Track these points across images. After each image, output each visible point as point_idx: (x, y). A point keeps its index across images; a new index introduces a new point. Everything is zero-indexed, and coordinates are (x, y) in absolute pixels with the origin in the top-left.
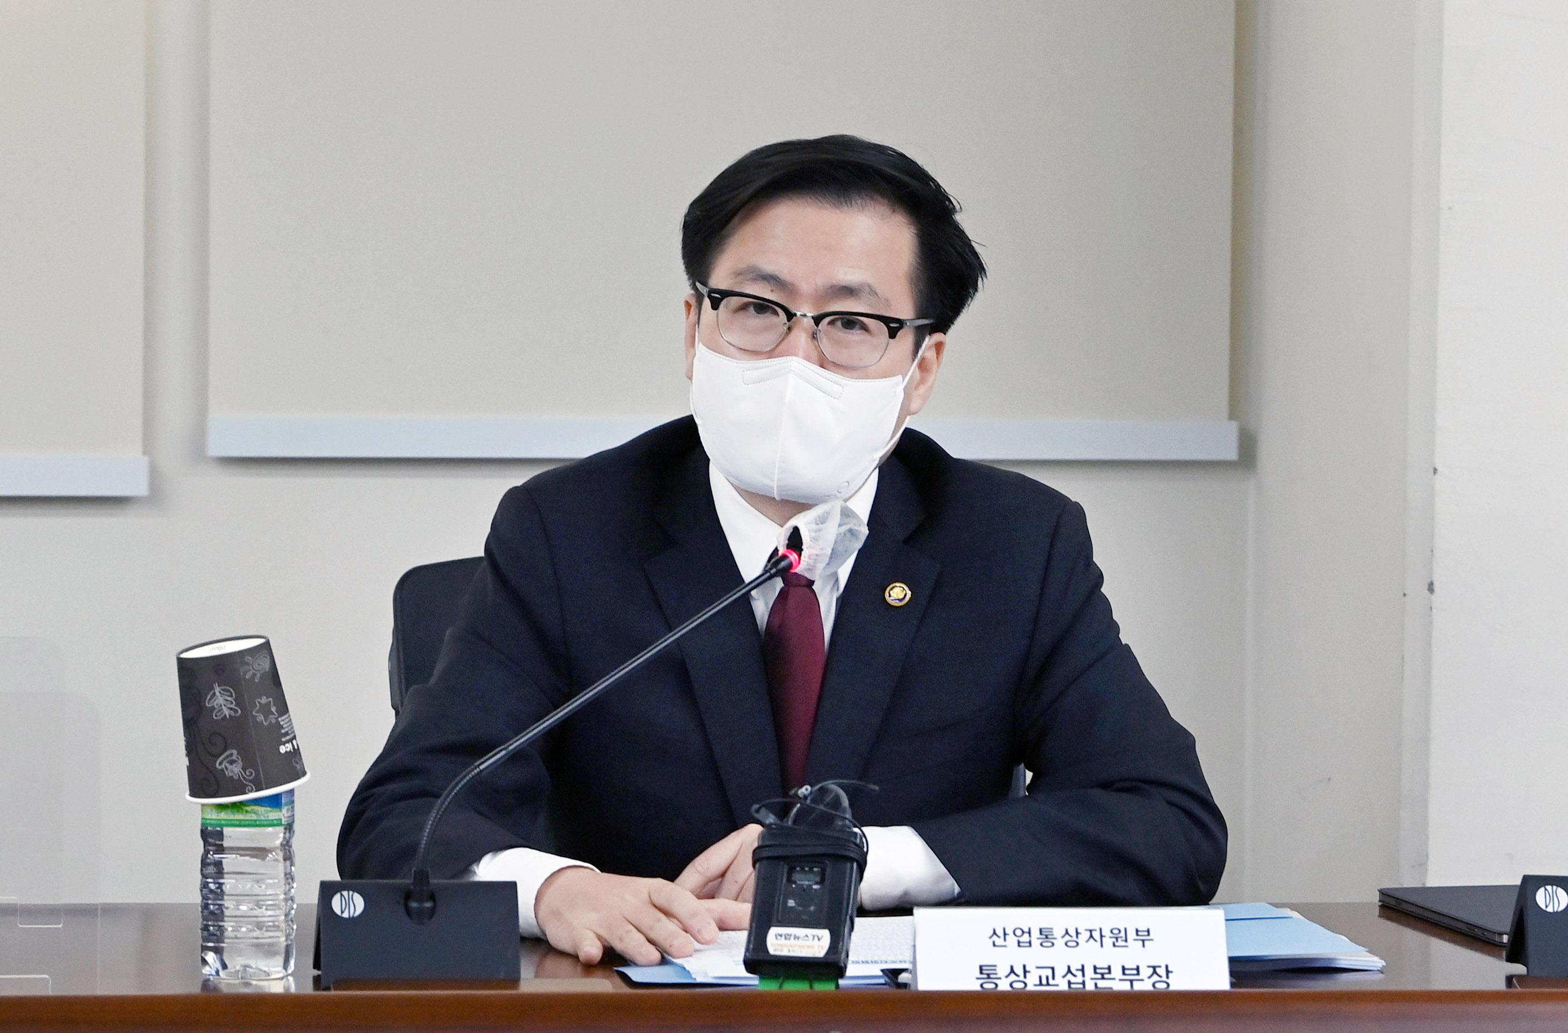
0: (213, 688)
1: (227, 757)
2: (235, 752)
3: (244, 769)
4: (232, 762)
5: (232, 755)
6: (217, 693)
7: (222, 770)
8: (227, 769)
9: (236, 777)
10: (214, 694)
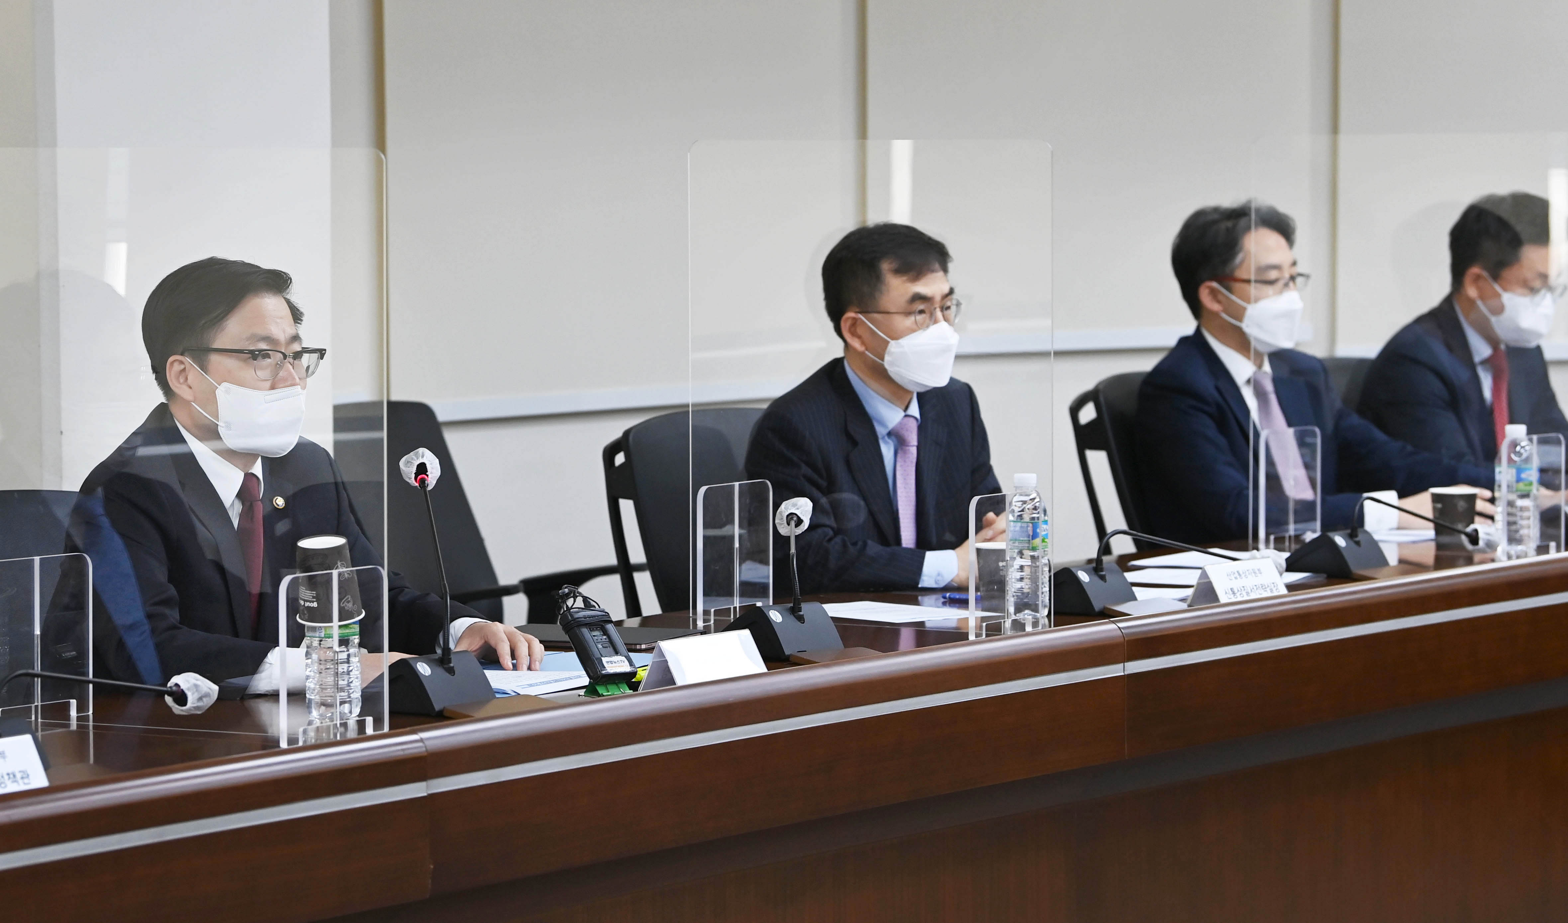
0: (337, 563)
1: (346, 600)
2: (350, 596)
3: (353, 605)
4: (348, 602)
5: (348, 598)
6: (339, 566)
7: (344, 607)
8: (346, 606)
9: (350, 610)
10: (338, 566)
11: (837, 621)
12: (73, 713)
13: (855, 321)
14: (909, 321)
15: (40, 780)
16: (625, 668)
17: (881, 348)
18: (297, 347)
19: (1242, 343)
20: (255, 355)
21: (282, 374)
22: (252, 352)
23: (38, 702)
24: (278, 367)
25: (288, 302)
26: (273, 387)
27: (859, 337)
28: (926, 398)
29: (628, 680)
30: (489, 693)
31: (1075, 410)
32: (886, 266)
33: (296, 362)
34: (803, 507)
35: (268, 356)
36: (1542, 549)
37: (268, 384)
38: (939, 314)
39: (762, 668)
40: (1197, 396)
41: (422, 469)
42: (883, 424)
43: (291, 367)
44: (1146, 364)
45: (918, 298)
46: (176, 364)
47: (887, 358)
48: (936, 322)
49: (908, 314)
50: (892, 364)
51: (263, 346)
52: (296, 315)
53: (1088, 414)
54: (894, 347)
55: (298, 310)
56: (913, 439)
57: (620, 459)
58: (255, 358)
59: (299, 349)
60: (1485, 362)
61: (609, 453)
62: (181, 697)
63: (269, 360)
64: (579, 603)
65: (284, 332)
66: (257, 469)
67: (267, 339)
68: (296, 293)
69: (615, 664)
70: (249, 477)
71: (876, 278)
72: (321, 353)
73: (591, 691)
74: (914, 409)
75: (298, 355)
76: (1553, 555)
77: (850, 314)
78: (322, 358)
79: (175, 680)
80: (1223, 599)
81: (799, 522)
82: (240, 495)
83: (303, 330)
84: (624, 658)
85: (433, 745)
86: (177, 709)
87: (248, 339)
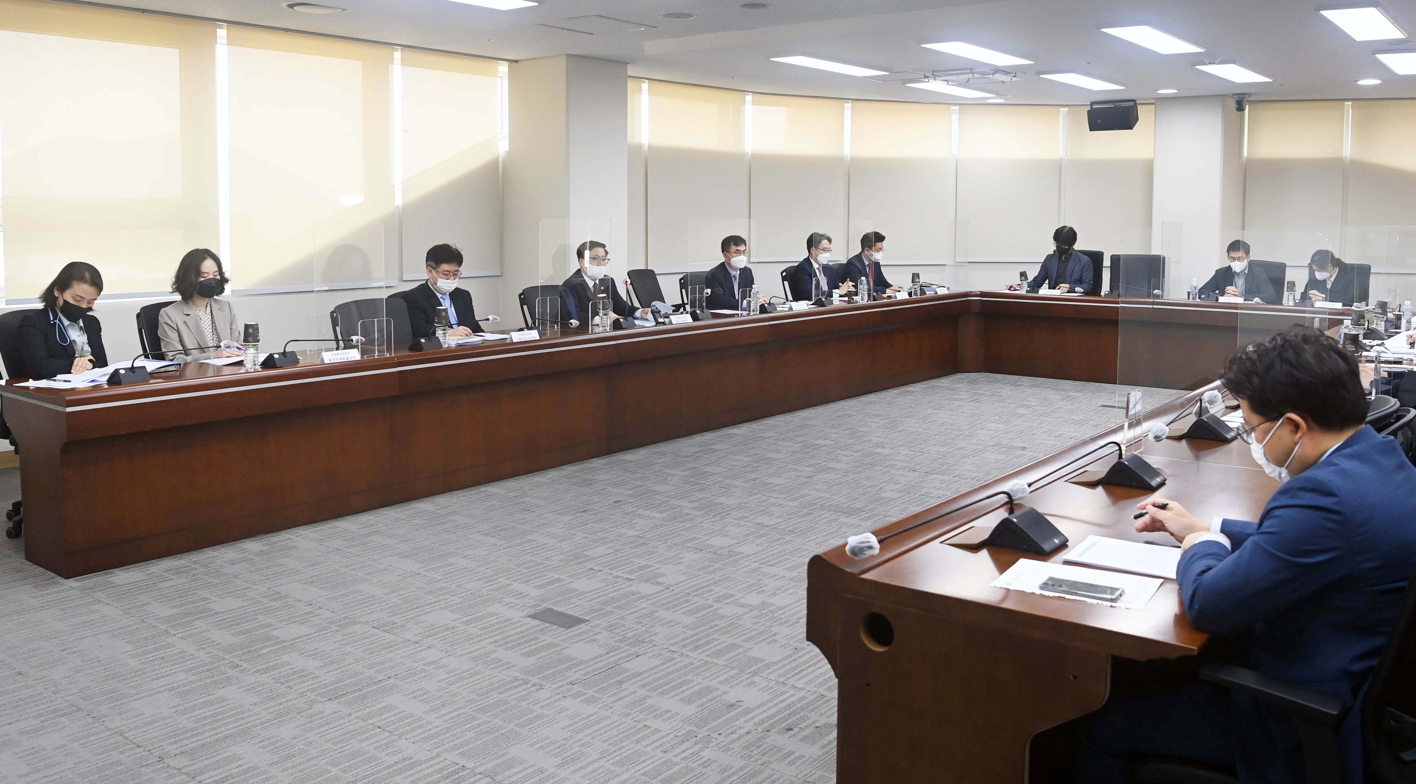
11: (711, 312)
12: (556, 327)
13: (727, 255)
14: (735, 255)
15: (538, 338)
16: (663, 321)
17: (730, 259)
19: (817, 261)
23: (548, 325)
24: (599, 261)
26: (598, 266)
27: (727, 258)
28: (740, 269)
29: (664, 323)
30: (635, 325)
31: (782, 273)
34: (709, 291)
36: (868, 301)
38: (743, 254)
39: (692, 321)
40: (806, 270)
42: (732, 275)
44: (796, 264)
45: (737, 250)
50: (734, 263)
53: (784, 274)
54: (734, 260)
55: (608, 251)
56: (738, 278)
57: (682, 281)
58: (597, 259)
60: (867, 265)
61: (680, 280)
62: (571, 324)
64: (655, 308)
65: (602, 255)
66: (597, 282)
67: (598, 256)
69: (661, 320)
70: (595, 283)
71: (731, 246)
72: (609, 260)
73: (656, 325)
74: (738, 272)
75: (607, 259)
76: (869, 302)
77: (726, 253)
79: (571, 321)
80: (794, 310)
81: (708, 294)
82: (593, 286)
85: (617, 334)
86: (571, 326)
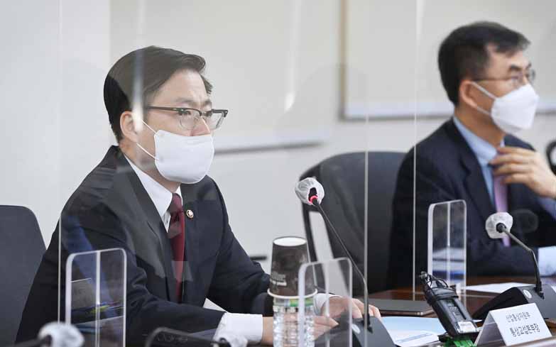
13: (469, 87)
14: (508, 84)
17: (489, 104)
18: (208, 108)
20: (182, 112)
21: (198, 125)
22: (179, 110)
24: (196, 120)
25: (203, 78)
26: (192, 135)
27: (472, 98)
32: (490, 48)
33: (208, 118)
35: (190, 113)
37: (189, 132)
38: (525, 79)
41: (313, 191)
42: (484, 157)
43: (204, 121)
46: (127, 117)
47: (494, 111)
48: (524, 84)
49: (506, 79)
50: (497, 114)
51: (186, 106)
52: (208, 87)
54: (499, 103)
55: (208, 83)
58: (181, 113)
59: (210, 110)
63: (189, 116)
65: (201, 97)
67: (189, 102)
68: (208, 72)
71: (485, 57)
75: (209, 114)
77: (467, 82)
78: (225, 116)
83: (212, 97)
84: (470, 323)
87: (177, 101)
